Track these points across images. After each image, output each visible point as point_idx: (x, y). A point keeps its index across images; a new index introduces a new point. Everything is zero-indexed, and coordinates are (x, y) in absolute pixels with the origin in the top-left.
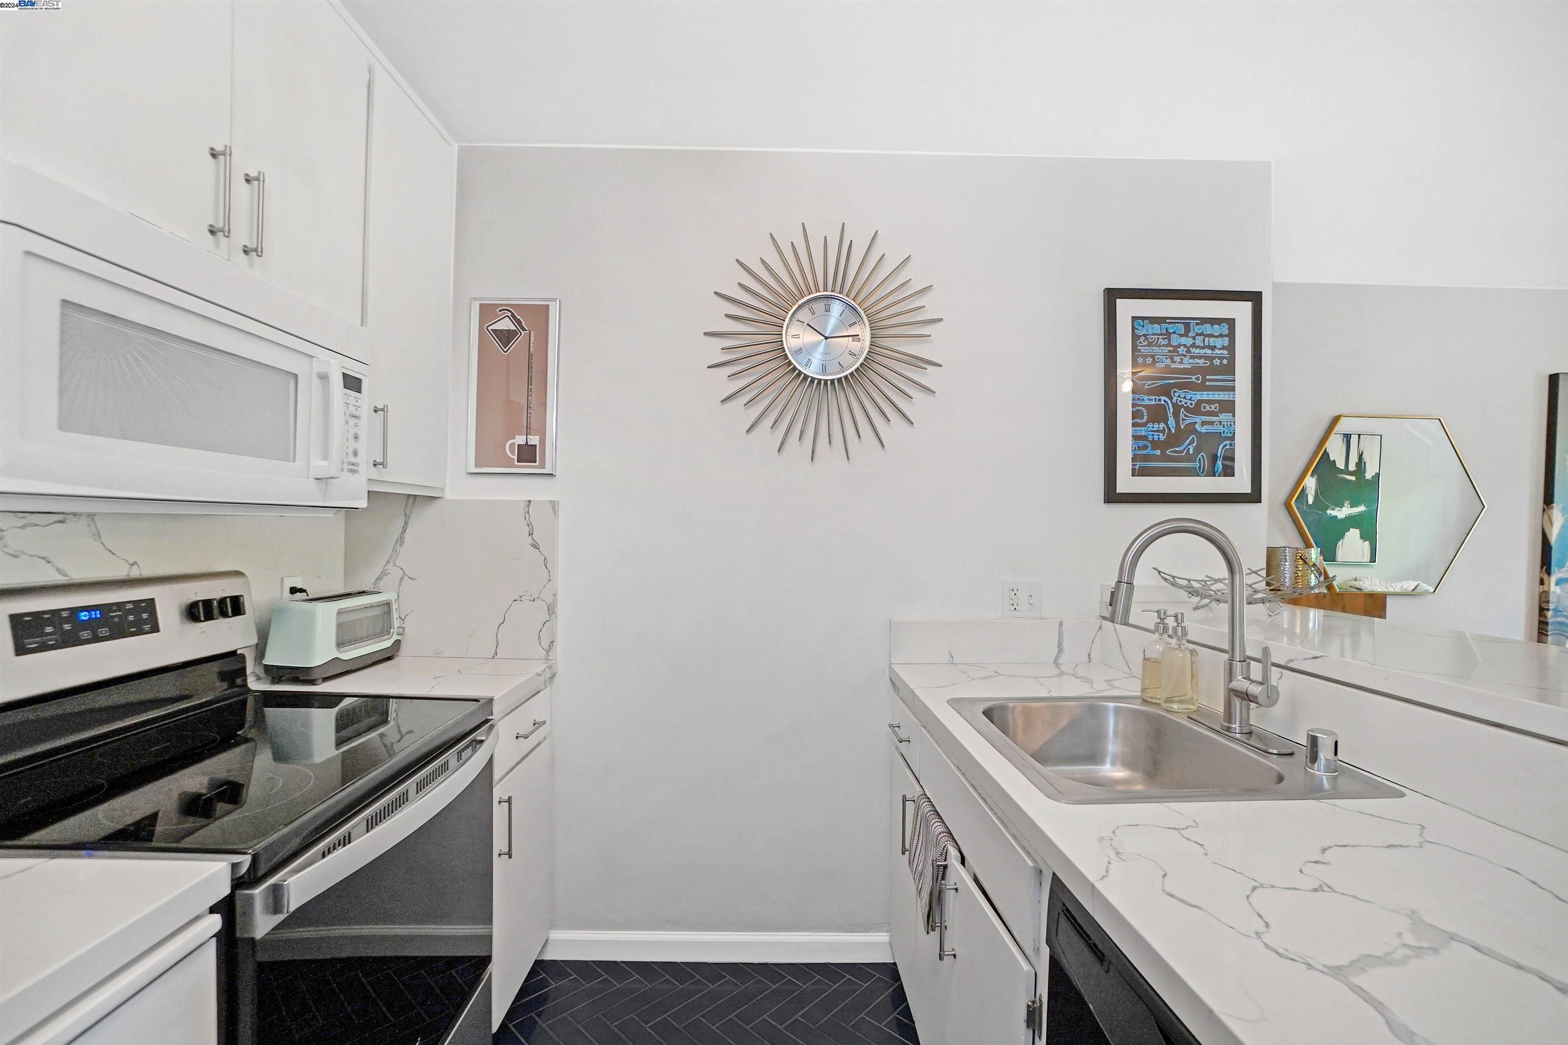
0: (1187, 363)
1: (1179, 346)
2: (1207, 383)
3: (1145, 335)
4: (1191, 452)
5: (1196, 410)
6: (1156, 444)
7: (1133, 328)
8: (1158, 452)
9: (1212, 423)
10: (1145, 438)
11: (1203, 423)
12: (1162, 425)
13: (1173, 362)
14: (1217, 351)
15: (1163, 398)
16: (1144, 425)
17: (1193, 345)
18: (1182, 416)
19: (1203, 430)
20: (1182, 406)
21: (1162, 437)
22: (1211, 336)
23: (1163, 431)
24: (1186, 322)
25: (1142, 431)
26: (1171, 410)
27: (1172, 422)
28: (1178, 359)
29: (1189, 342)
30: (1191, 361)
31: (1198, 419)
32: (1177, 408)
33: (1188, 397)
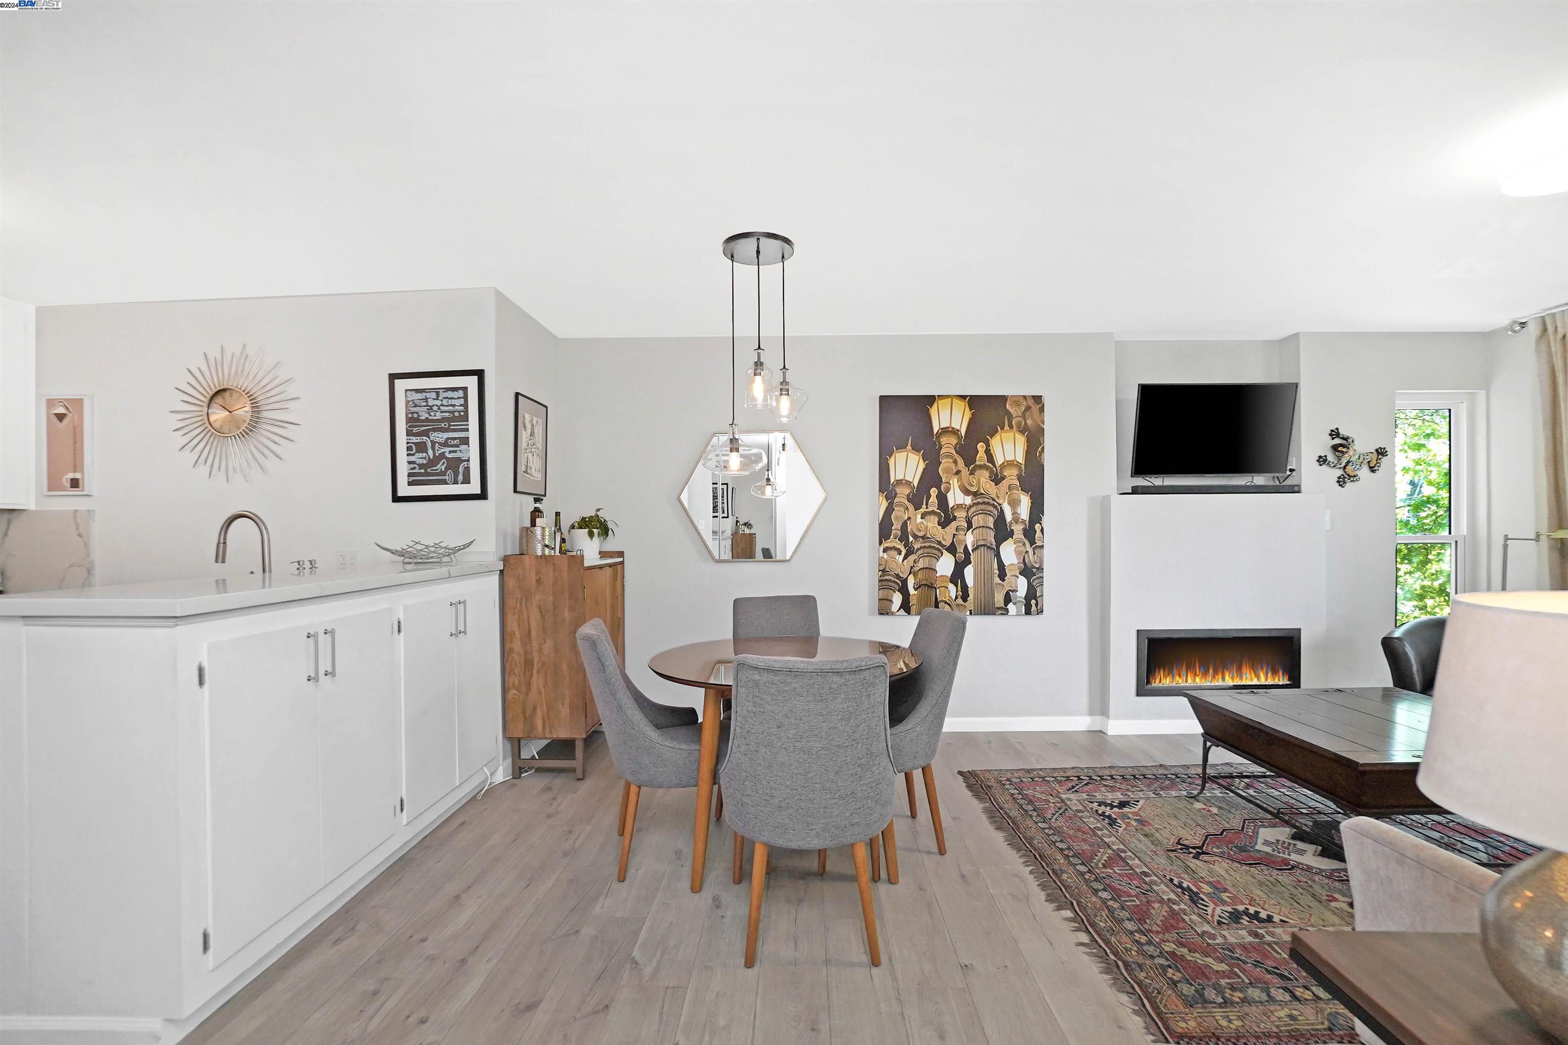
0: (439, 416)
1: (433, 406)
2: (452, 427)
3: (412, 401)
4: (443, 470)
5: (445, 444)
6: (421, 466)
7: (406, 396)
8: (423, 471)
9: (455, 452)
10: (413, 463)
11: (450, 452)
12: (424, 454)
13: (430, 415)
14: (456, 407)
15: (424, 438)
16: (413, 455)
17: (442, 405)
18: (437, 448)
19: (450, 456)
20: (437, 442)
21: (425, 462)
22: (453, 398)
23: (425, 458)
24: (437, 391)
25: (412, 459)
26: (430, 445)
27: (430, 452)
28: (432, 414)
29: (438, 403)
30: (441, 414)
31: (447, 450)
32: (433, 443)
33: (440, 437)
